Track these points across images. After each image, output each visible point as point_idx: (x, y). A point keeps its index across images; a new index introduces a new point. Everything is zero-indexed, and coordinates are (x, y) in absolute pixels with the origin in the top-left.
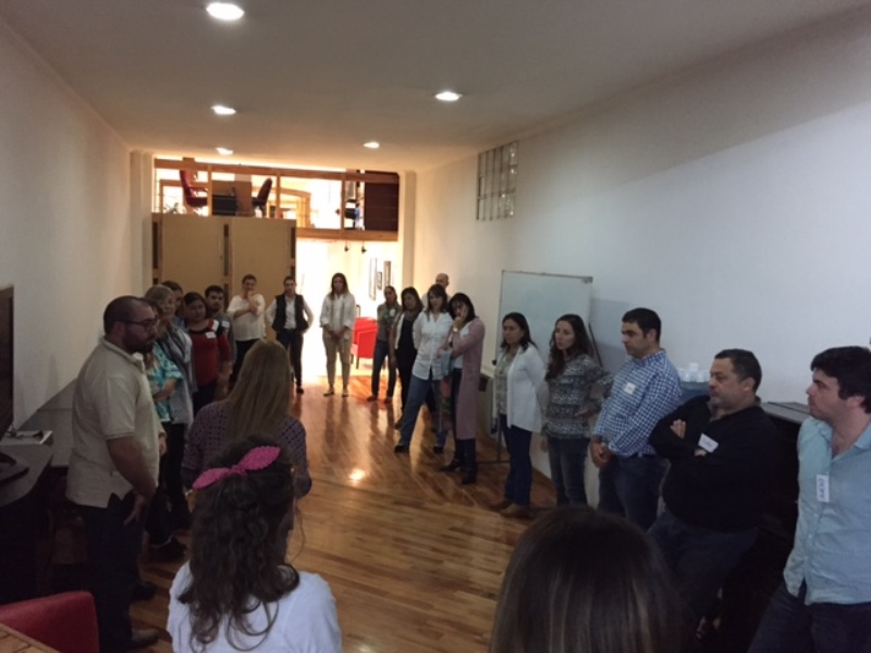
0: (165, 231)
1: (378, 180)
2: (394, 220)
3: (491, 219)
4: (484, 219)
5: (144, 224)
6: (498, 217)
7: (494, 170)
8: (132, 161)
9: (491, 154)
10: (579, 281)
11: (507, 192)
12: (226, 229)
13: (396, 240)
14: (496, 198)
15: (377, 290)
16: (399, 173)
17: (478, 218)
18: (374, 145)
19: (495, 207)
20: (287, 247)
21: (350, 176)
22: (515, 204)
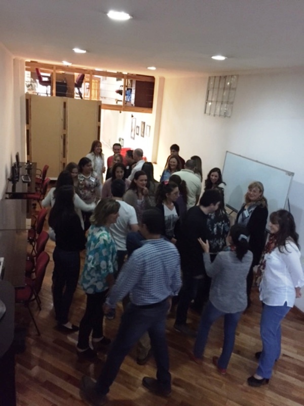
0: (32, 104)
1: (144, 80)
2: (151, 102)
3: (214, 115)
4: (210, 114)
5: (21, 98)
6: (220, 115)
7: (219, 88)
8: (14, 64)
9: (217, 79)
10: (285, 173)
11: (227, 102)
12: (65, 104)
13: (151, 113)
14: (219, 105)
15: (136, 135)
16: (155, 77)
17: (205, 113)
18: (153, 68)
19: (218, 109)
20: (96, 116)
21: (129, 76)
22: (232, 110)
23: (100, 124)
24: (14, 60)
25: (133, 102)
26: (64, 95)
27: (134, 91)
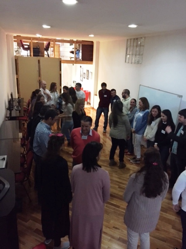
0: (19, 62)
1: (86, 44)
2: (91, 57)
3: (131, 63)
4: (128, 62)
5: (12, 59)
6: (135, 63)
7: (133, 46)
8: (7, 38)
9: (132, 40)
10: (177, 96)
11: (139, 55)
12: (39, 61)
13: (92, 64)
14: (134, 56)
15: (83, 79)
16: (94, 42)
17: (126, 62)
18: (92, 36)
19: (134, 59)
20: (59, 67)
21: (77, 42)
22: (142, 59)
23: (61, 73)
24: (6, 35)
25: (81, 58)
26: (39, 56)
27: (81, 51)
